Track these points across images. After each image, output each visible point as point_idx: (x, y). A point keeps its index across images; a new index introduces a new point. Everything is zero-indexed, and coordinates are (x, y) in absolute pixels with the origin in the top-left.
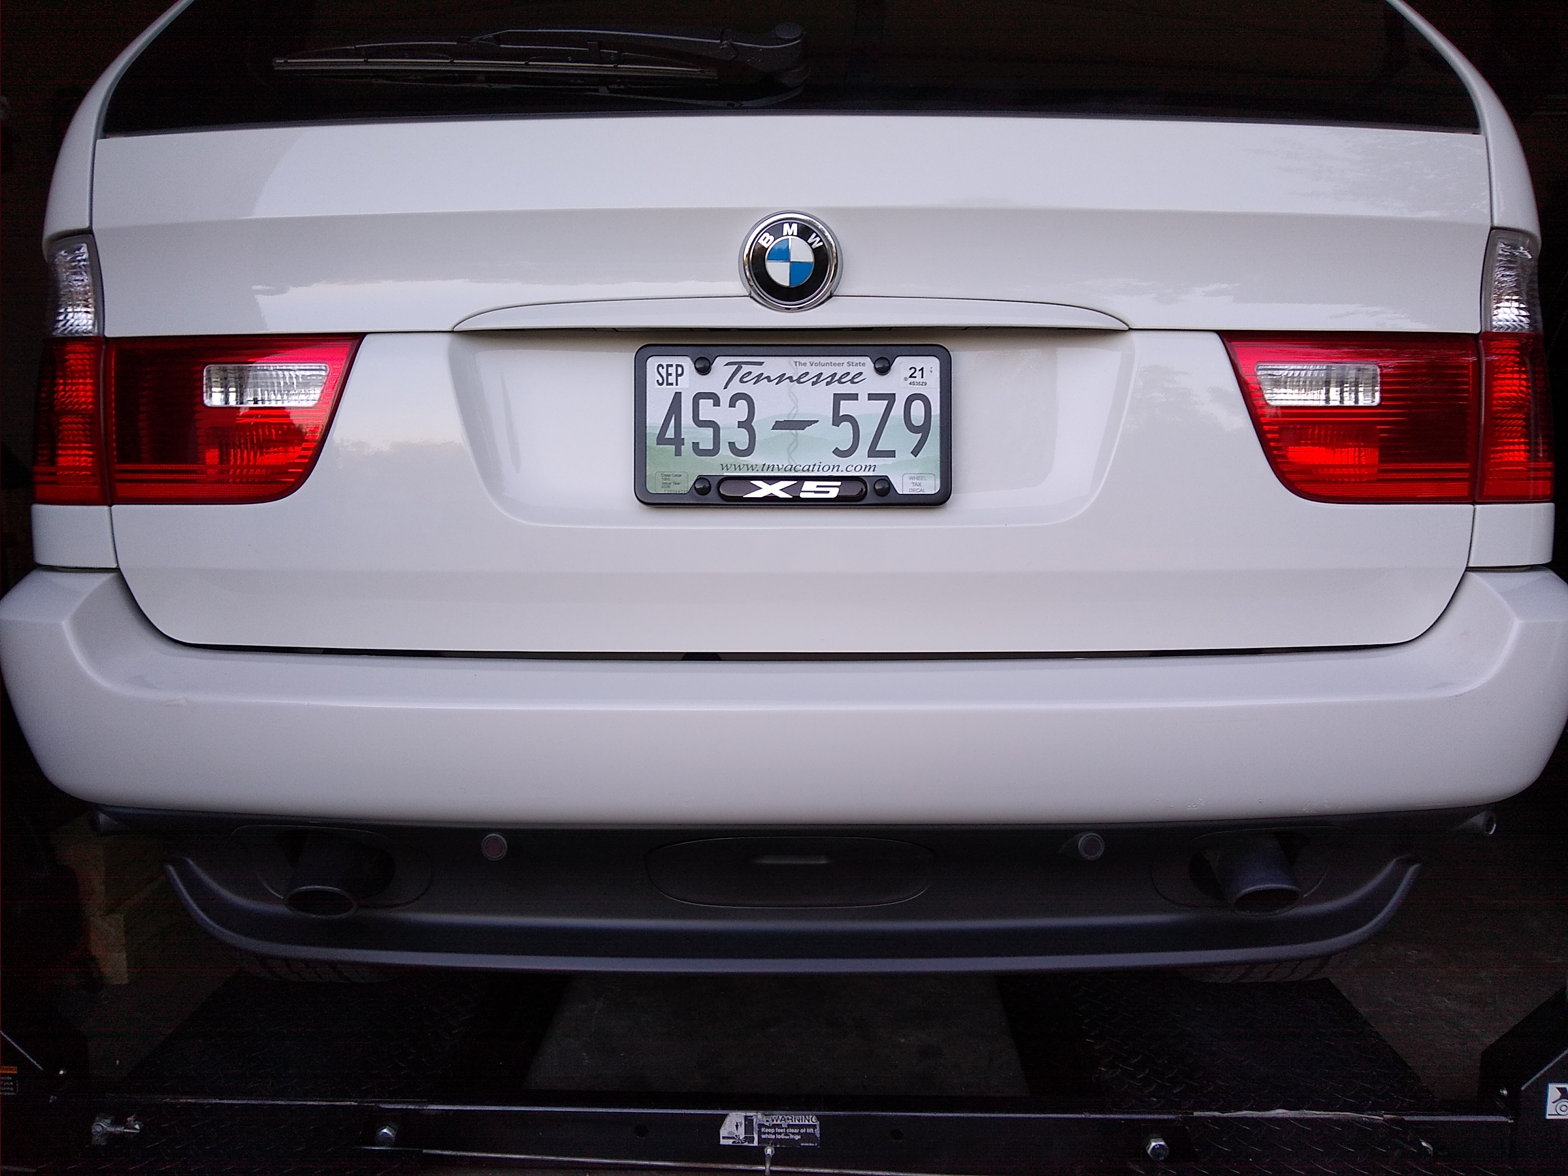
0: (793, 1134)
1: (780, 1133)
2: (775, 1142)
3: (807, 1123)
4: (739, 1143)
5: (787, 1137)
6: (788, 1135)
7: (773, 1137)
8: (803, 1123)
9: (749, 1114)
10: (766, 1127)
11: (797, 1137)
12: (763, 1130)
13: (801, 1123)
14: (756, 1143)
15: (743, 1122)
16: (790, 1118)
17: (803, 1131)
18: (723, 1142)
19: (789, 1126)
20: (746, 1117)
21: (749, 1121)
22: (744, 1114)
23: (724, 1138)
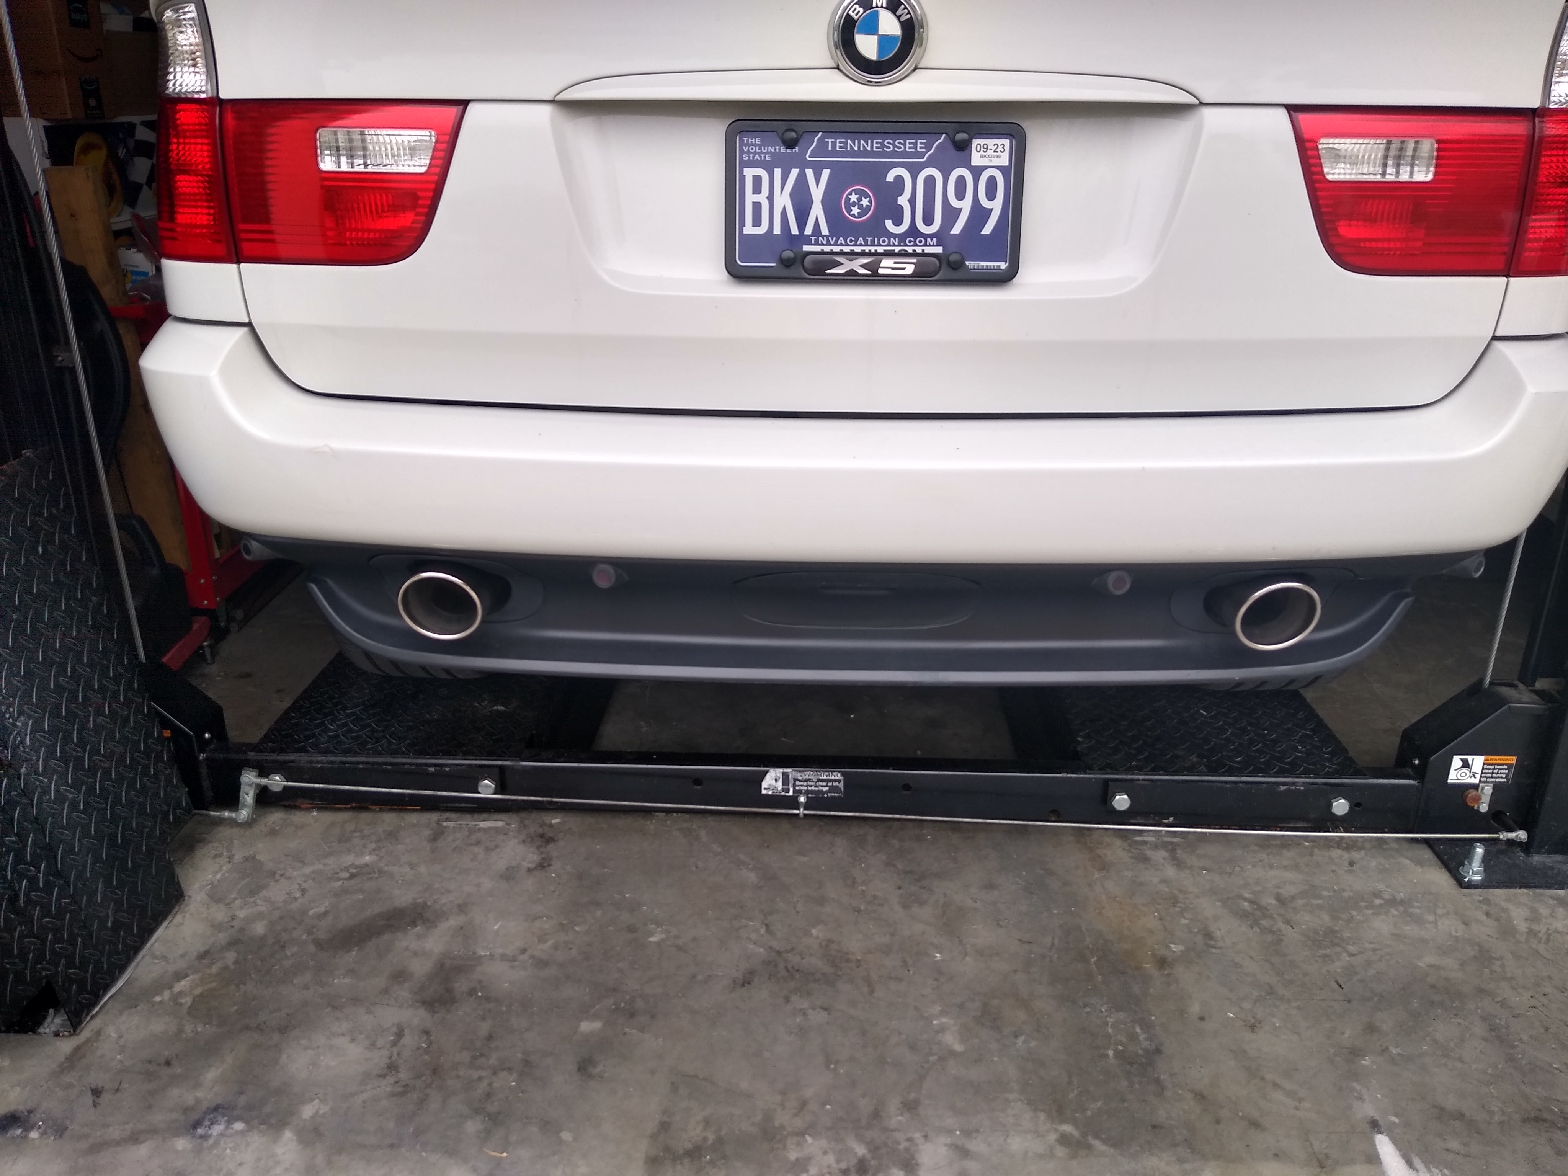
0: (822, 786)
1: (811, 786)
2: (808, 792)
3: (833, 778)
4: (777, 792)
6: (818, 788)
7: (806, 788)
8: (830, 778)
9: (786, 770)
10: (800, 781)
11: (825, 789)
12: (797, 783)
13: (828, 778)
14: (791, 793)
15: (781, 777)
16: (820, 774)
17: (830, 784)
18: (764, 792)
19: (819, 780)
20: (783, 774)
21: (785, 777)
22: (781, 770)
23: (765, 789)
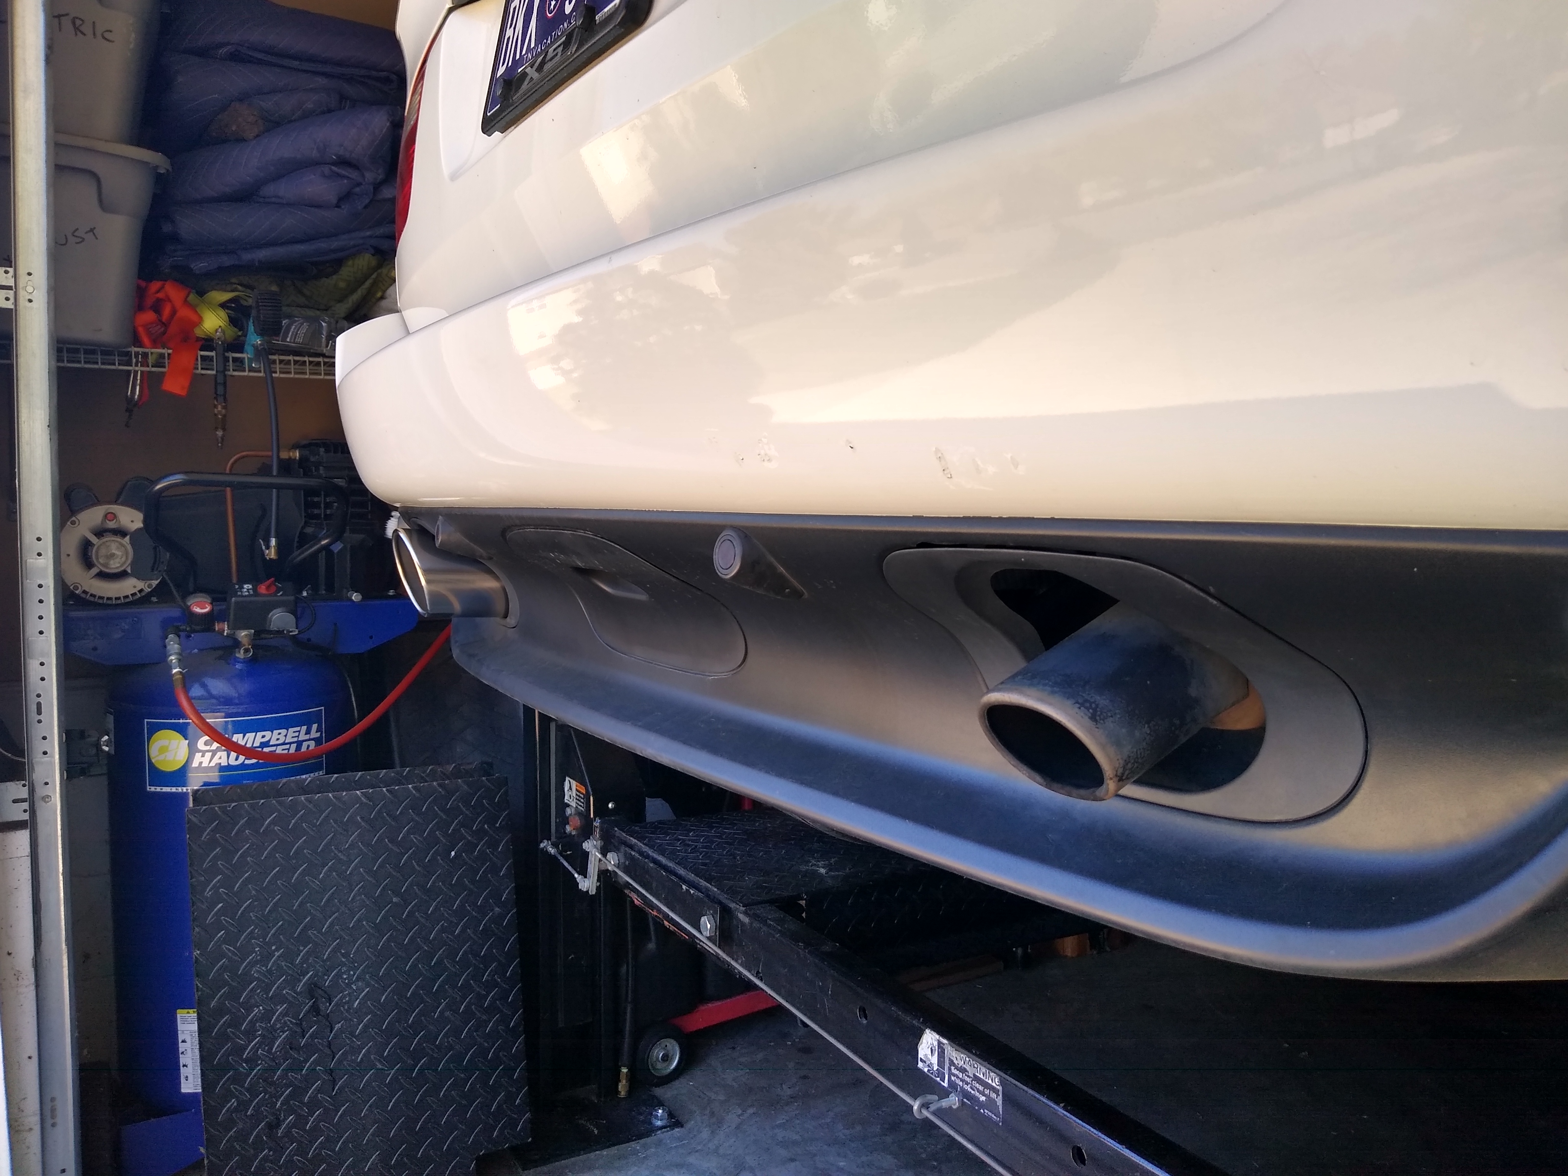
0: (978, 1090)
1: (967, 1084)
2: (966, 1095)
3: (990, 1082)
4: (932, 1073)
5: (973, 1092)
6: (974, 1090)
7: (961, 1083)
8: (987, 1080)
9: (943, 1040)
10: (957, 1068)
11: (983, 1098)
12: (953, 1068)
13: (984, 1078)
14: (946, 1084)
15: (937, 1049)
16: (976, 1066)
17: (987, 1092)
18: (920, 1065)
19: (976, 1078)
20: (940, 1044)
21: (941, 1051)
22: (937, 1037)
23: (921, 1060)
